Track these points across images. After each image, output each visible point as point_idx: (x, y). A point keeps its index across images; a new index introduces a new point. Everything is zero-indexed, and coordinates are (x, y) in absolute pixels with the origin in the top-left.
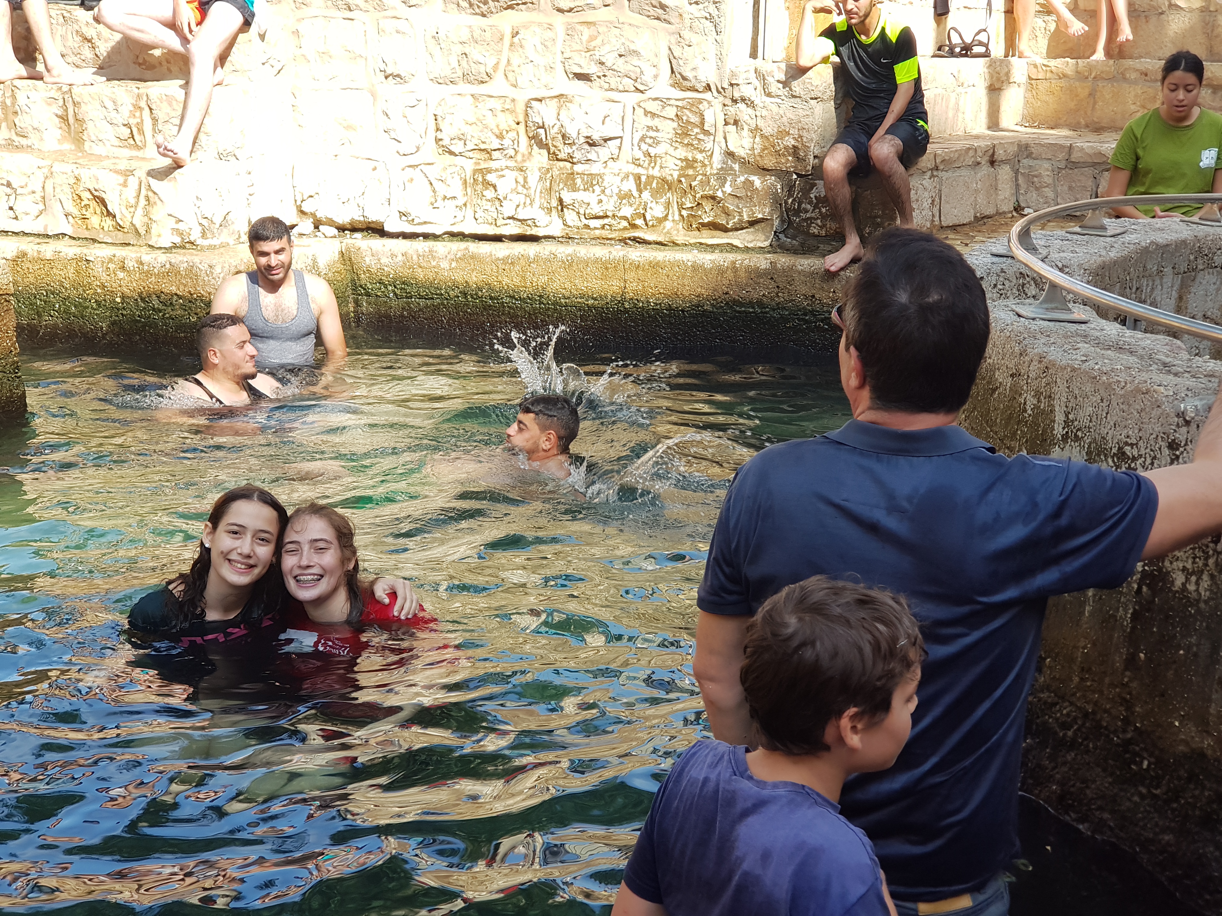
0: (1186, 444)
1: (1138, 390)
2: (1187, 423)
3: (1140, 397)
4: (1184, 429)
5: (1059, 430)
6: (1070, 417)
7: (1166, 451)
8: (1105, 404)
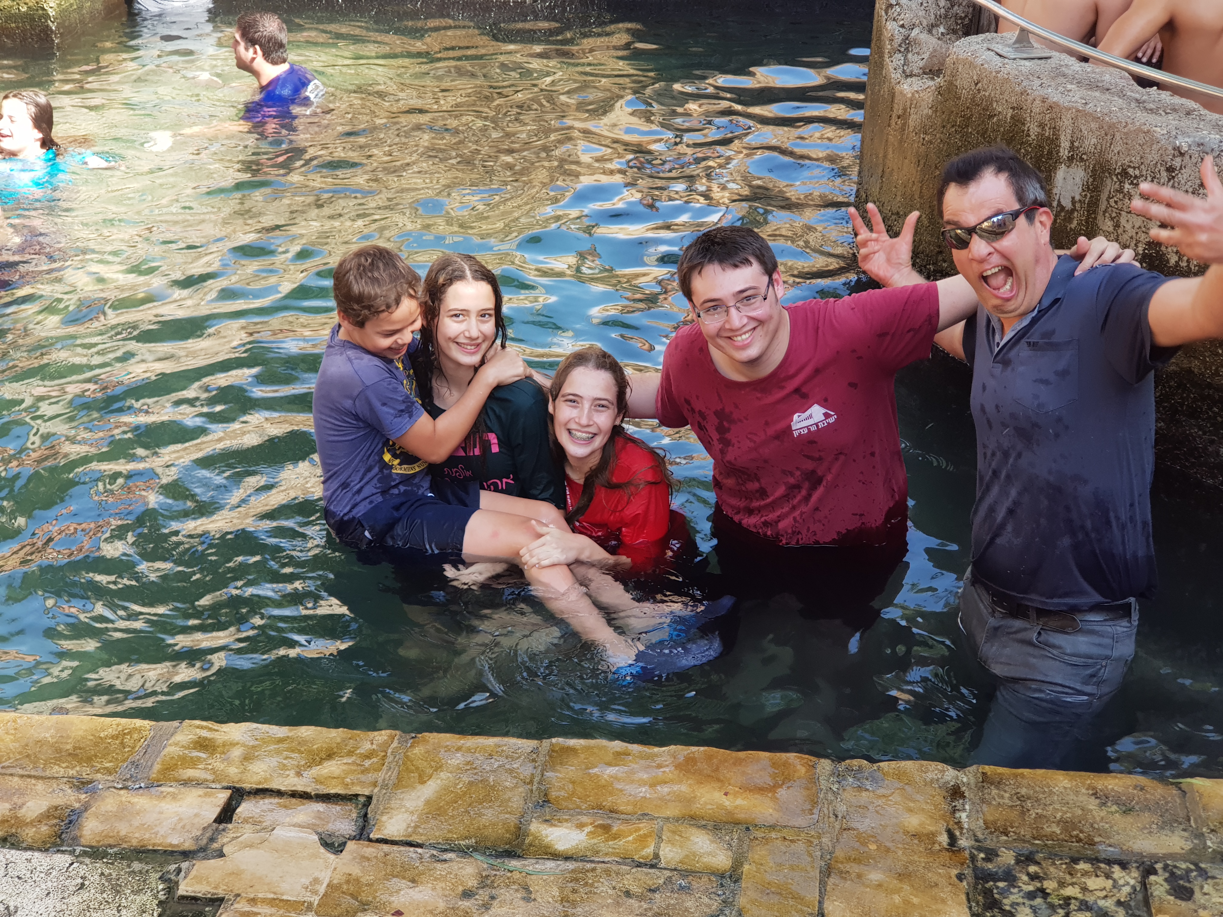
0: (1181, 168)
1: (1139, 130)
2: (1182, 154)
3: (1142, 135)
4: (1179, 159)
5: (1064, 153)
6: (1076, 144)
7: (1164, 174)
8: (1109, 137)
